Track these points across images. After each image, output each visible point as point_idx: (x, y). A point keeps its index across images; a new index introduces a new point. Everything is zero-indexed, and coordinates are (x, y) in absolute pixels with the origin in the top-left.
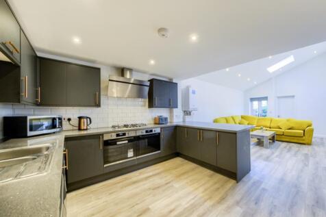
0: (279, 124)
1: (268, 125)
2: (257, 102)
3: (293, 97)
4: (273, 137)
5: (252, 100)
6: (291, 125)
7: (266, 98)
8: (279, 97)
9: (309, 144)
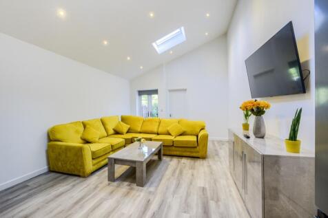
0: (168, 129)
1: (155, 130)
2: (146, 96)
3: (186, 90)
4: (160, 151)
5: (141, 93)
6: (184, 129)
7: (155, 92)
8: (170, 91)
9: (204, 158)
